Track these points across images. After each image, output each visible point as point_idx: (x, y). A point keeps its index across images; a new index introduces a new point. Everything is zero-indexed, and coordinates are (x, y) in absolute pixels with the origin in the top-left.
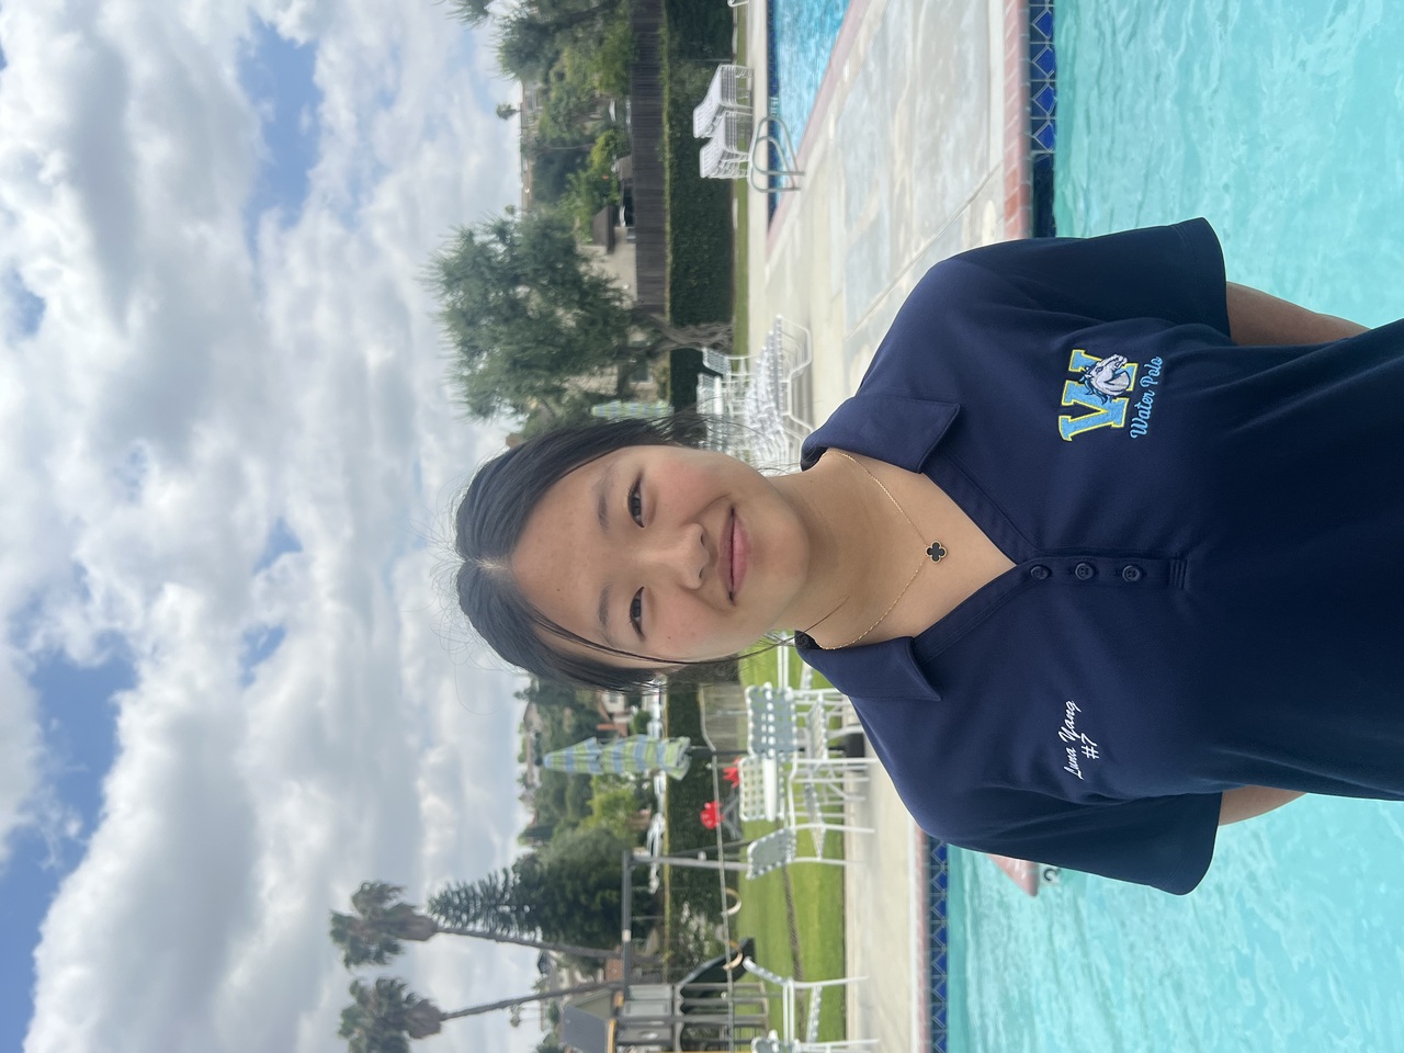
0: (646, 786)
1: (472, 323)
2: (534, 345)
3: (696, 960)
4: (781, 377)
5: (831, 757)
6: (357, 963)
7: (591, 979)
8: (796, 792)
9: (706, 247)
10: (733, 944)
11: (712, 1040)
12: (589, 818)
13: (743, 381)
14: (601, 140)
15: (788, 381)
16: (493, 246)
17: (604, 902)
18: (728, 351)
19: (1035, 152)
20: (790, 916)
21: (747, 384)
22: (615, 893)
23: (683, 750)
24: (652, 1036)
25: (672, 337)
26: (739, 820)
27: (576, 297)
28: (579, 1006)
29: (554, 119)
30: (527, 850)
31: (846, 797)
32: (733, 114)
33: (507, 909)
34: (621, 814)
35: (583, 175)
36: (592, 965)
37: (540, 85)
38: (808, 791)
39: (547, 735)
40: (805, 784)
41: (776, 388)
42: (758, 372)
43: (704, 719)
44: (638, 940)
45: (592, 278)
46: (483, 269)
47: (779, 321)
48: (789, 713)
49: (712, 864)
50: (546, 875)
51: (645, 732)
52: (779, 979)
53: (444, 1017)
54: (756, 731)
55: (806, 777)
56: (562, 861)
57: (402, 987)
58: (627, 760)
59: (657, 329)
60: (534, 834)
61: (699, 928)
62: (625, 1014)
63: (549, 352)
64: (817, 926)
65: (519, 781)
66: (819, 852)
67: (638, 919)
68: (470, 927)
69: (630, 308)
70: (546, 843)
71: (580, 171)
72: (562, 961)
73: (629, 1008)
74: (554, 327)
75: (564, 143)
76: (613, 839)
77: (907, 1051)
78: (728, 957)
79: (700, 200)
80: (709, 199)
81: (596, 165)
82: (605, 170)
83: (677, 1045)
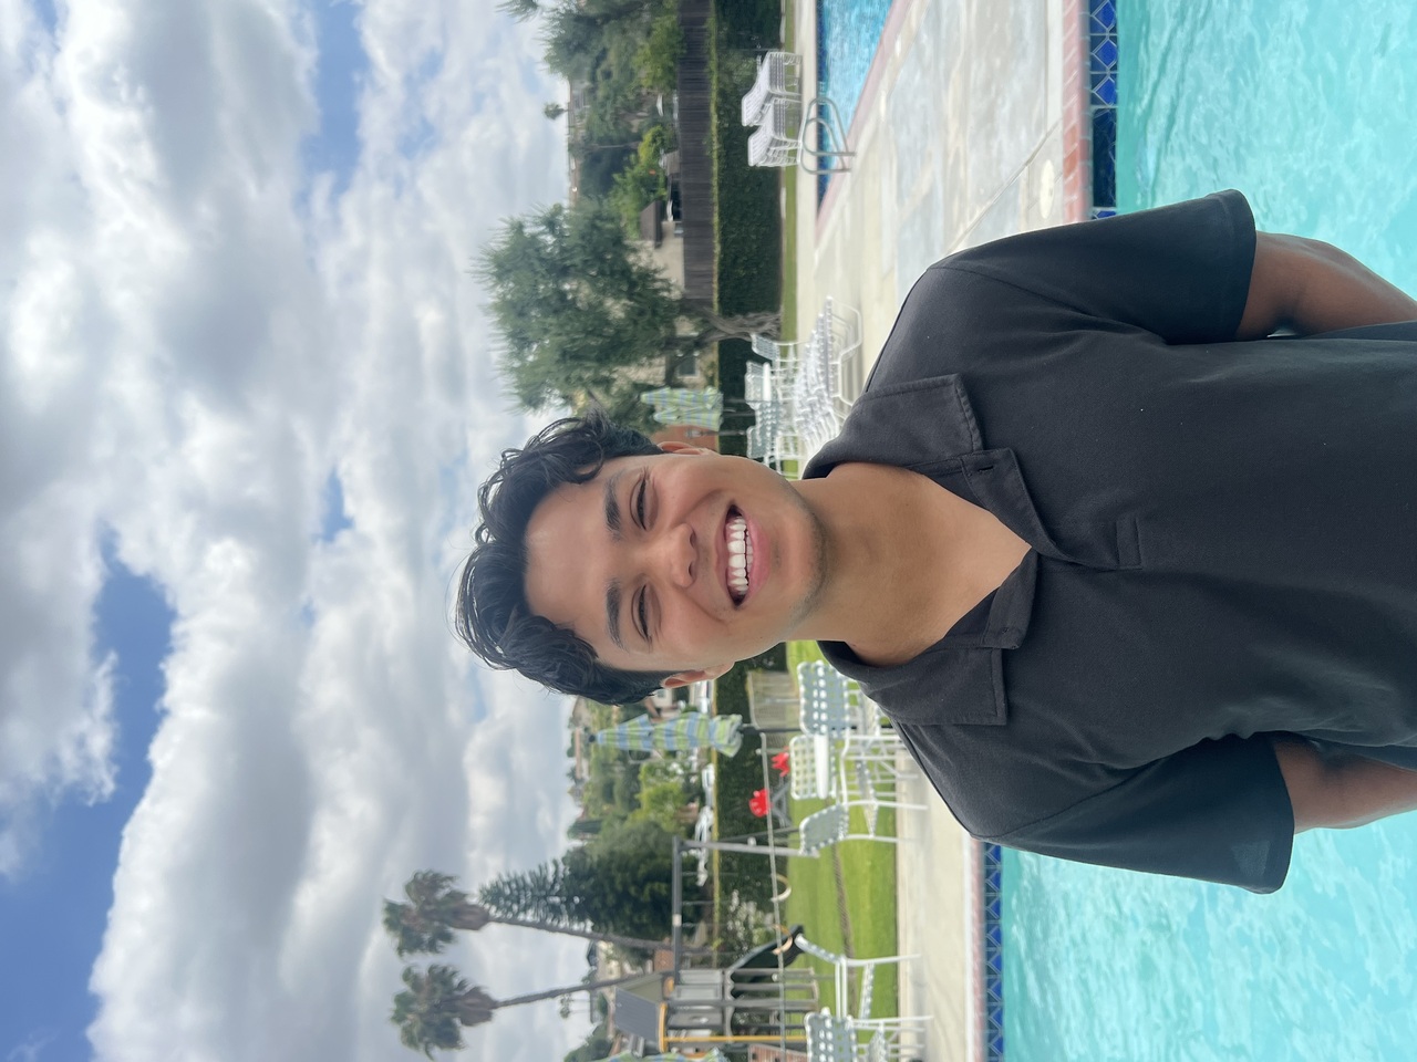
0: (693, 780)
1: (521, 314)
2: (582, 336)
3: (745, 948)
4: (831, 359)
5: (883, 734)
6: (410, 951)
7: (640, 970)
8: (848, 771)
9: (754, 237)
10: (784, 929)
11: (763, 1024)
12: (637, 811)
13: (792, 367)
14: (648, 137)
15: (838, 362)
16: (543, 237)
17: (653, 894)
18: (776, 339)
19: (1095, 108)
20: (841, 899)
21: (796, 369)
22: (664, 886)
23: (735, 727)
24: (704, 1020)
25: (721, 328)
26: (790, 803)
27: (625, 288)
28: (629, 992)
29: (602, 118)
30: (578, 843)
31: (898, 776)
32: (782, 101)
33: (557, 900)
34: (670, 807)
35: (629, 173)
36: (641, 956)
37: (587, 84)
38: (861, 769)
40: (857, 761)
41: (826, 369)
42: (808, 356)
43: (751, 703)
44: (688, 925)
45: (640, 268)
46: (533, 259)
47: (829, 303)
48: (841, 690)
49: (763, 850)
50: (595, 867)
52: (832, 956)
53: (495, 1005)
54: (809, 709)
55: (859, 754)
56: (612, 853)
57: (453, 974)
58: (680, 737)
59: (704, 319)
60: (580, 828)
61: (748, 916)
62: (676, 999)
63: (598, 343)
64: (868, 907)
65: (569, 775)
66: (871, 829)
67: (689, 904)
68: (521, 917)
69: (679, 297)
70: (596, 836)
71: (627, 168)
72: (611, 952)
73: (679, 992)
74: (602, 318)
75: (611, 141)
76: (661, 832)
77: (961, 1025)
78: (779, 941)
79: (748, 190)
80: (757, 189)
81: (643, 161)
82: (652, 166)
83: (728, 1030)
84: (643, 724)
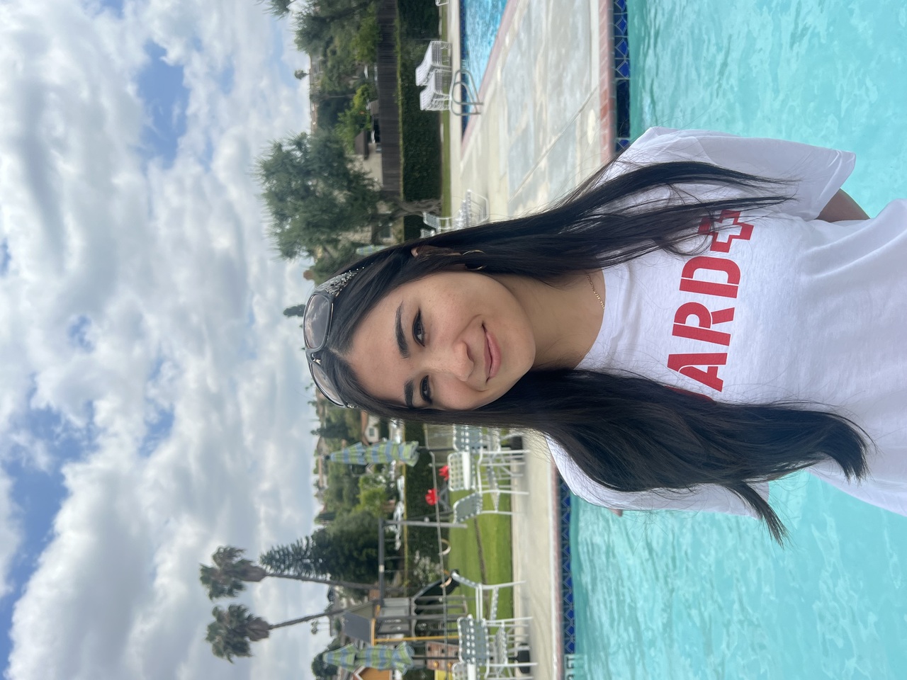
0: (392, 485)
1: (281, 200)
2: (320, 213)
3: (424, 584)
5: (502, 450)
6: (217, 596)
7: (360, 602)
8: (482, 473)
9: (424, 153)
10: (446, 572)
11: (435, 629)
12: (358, 505)
14: (359, 91)
16: (294, 153)
17: (368, 555)
18: (439, 215)
19: (617, 79)
20: (480, 552)
22: (374, 551)
23: (414, 449)
24: (399, 628)
25: (405, 208)
26: (449, 494)
27: (345, 184)
28: (353, 612)
29: (330, 79)
30: (321, 527)
31: (512, 475)
32: (440, 71)
33: (308, 561)
34: (378, 503)
35: (348, 113)
36: (361, 594)
37: (321, 58)
38: (489, 471)
40: (487, 467)
43: (426, 435)
45: (354, 171)
46: (288, 166)
47: (469, 194)
49: (433, 524)
50: (332, 540)
51: (388, 437)
52: (473, 583)
53: (271, 627)
55: (488, 462)
56: (342, 532)
57: (245, 610)
58: (381, 455)
59: (395, 203)
60: (323, 517)
61: (425, 565)
62: (381, 616)
63: (329, 217)
64: (495, 555)
65: (315, 485)
66: (496, 507)
67: (389, 558)
68: (286, 572)
69: (379, 190)
70: (332, 522)
71: (346, 110)
72: (342, 592)
73: (383, 612)
74: (332, 203)
75: (337, 94)
76: (372, 518)
77: (549, 621)
78: (443, 579)
79: (420, 124)
80: (426, 124)
81: (356, 106)
82: (362, 109)
83: (413, 633)
84: (358, 448)
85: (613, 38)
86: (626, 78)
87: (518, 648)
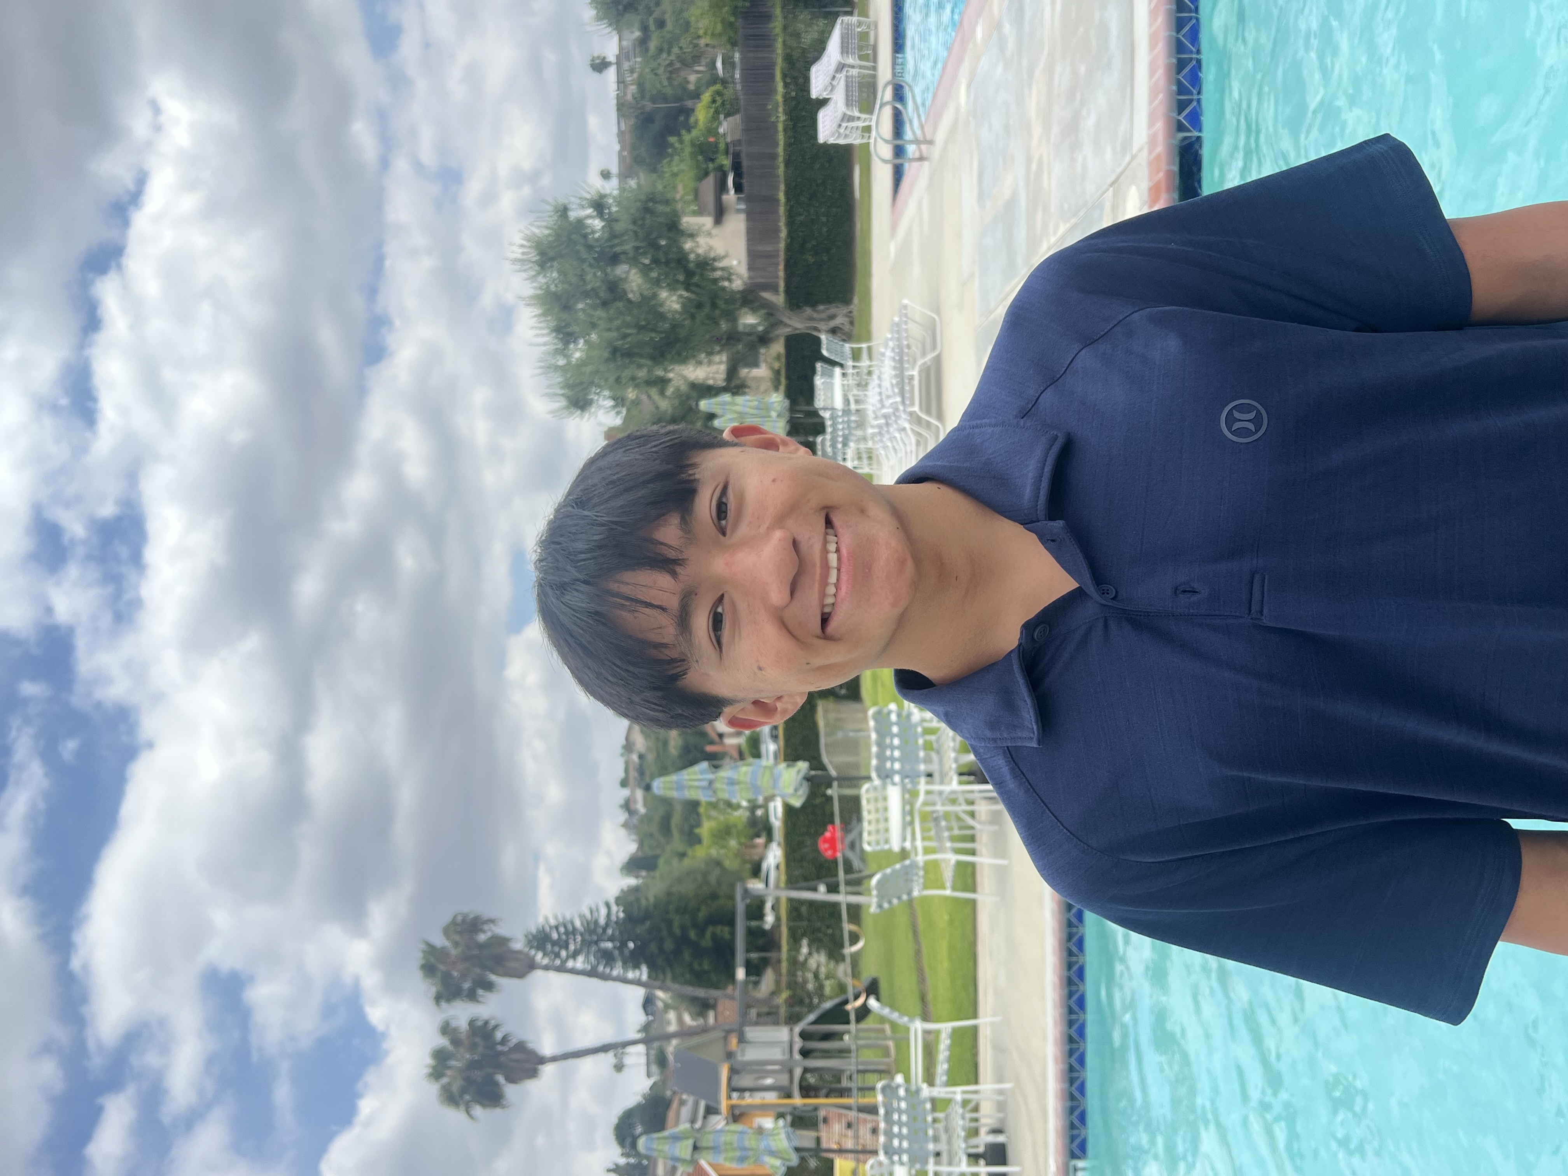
0: (759, 812)
1: (567, 307)
2: (635, 331)
3: (816, 1001)
4: (907, 369)
5: (961, 783)
6: (448, 1000)
7: (701, 1021)
8: (923, 821)
9: (824, 219)
10: (856, 983)
11: (834, 1086)
12: (697, 847)
13: (865, 371)
14: (706, 97)
15: (915, 373)
16: (589, 221)
17: (715, 938)
18: (848, 337)
19: (1182, 135)
20: (918, 953)
21: (870, 373)
22: (726, 929)
23: (801, 775)
24: (769, 1081)
25: (787, 321)
26: (862, 851)
27: (681, 277)
28: (690, 1048)
29: (654, 71)
30: (631, 881)
31: (979, 826)
32: (854, 72)
33: (609, 945)
34: (733, 843)
35: (687, 137)
36: (703, 1007)
37: (637, 34)
38: (936, 820)
39: (650, 757)
40: (933, 812)
41: (902, 381)
42: (882, 361)
43: (823, 741)
44: (753, 978)
45: (698, 255)
46: (579, 247)
47: (905, 307)
48: (916, 737)
49: (834, 898)
50: (651, 908)
51: (757, 755)
52: (906, 1019)
53: (542, 1061)
54: (881, 757)
55: (934, 804)
56: (669, 894)
57: (496, 1027)
58: (742, 786)
59: (770, 311)
60: (633, 865)
61: (818, 966)
62: (739, 1058)
63: (652, 338)
64: (946, 964)
65: (622, 806)
66: (948, 884)
67: (754, 956)
68: (570, 964)
69: (741, 288)
70: (652, 874)
71: (683, 132)
72: (670, 1001)
73: (743, 1051)
74: (656, 312)
75: (665, 100)
76: (724, 870)
77: (1042, 1095)
78: (851, 997)
79: (817, 166)
80: (827, 165)
81: (701, 124)
82: (712, 131)
83: (796, 1091)
84: (702, 772)
85: (1174, 61)
86: (1196, 134)
87: (985, 1139)
